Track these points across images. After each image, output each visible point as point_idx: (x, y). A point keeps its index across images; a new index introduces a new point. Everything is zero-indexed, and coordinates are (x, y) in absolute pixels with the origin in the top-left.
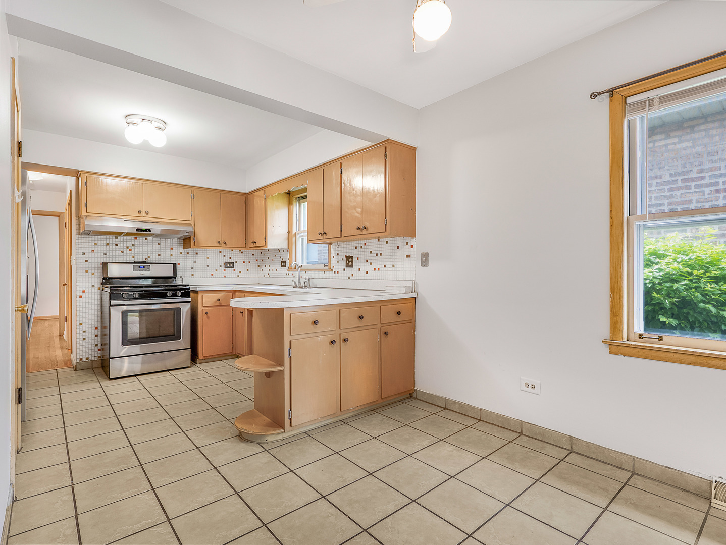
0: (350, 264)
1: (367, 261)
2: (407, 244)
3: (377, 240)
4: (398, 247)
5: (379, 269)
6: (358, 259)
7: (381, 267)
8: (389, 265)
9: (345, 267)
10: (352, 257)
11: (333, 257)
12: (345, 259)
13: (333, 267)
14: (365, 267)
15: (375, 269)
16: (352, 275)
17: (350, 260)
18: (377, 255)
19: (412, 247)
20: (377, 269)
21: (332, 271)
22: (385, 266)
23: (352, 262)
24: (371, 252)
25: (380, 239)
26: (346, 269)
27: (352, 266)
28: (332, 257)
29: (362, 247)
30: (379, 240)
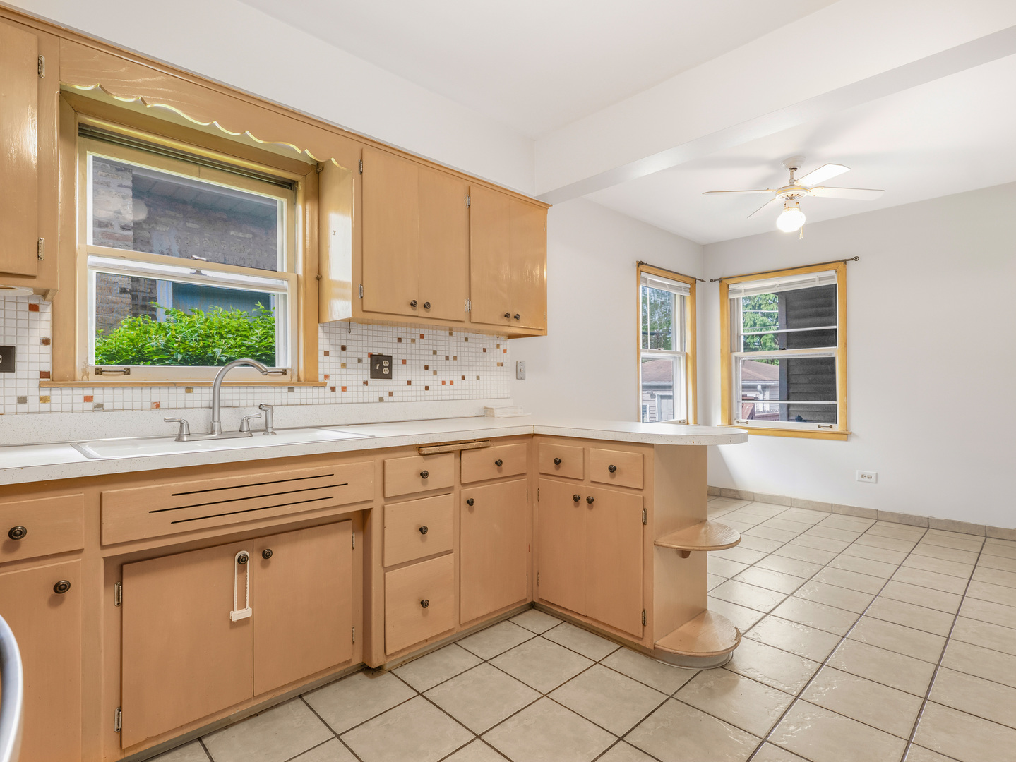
0: (386, 371)
1: (427, 368)
2: (498, 346)
3: (447, 333)
4: (485, 350)
5: (452, 383)
6: (404, 362)
7: (457, 379)
8: (470, 377)
9: (367, 377)
10: (389, 358)
11: (326, 353)
12: (367, 361)
13: (326, 377)
14: (421, 379)
15: (444, 383)
16: (391, 394)
17: (386, 363)
18: (447, 358)
19: (505, 351)
20: (448, 383)
21: (324, 385)
22: (463, 378)
23: (390, 367)
24: (435, 352)
25: (454, 333)
26: (371, 382)
27: (389, 376)
28: (321, 353)
29: (413, 340)
30: (451, 334)
